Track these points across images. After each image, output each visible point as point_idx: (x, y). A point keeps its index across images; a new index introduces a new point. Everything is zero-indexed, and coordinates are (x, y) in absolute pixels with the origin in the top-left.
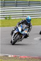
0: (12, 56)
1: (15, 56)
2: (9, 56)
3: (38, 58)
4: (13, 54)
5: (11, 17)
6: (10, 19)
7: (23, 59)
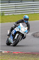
0: (6, 52)
1: (9, 52)
2: (3, 52)
3: (31, 54)
4: (6, 50)
5: (4, 13)
6: (3, 15)
7: (16, 55)
